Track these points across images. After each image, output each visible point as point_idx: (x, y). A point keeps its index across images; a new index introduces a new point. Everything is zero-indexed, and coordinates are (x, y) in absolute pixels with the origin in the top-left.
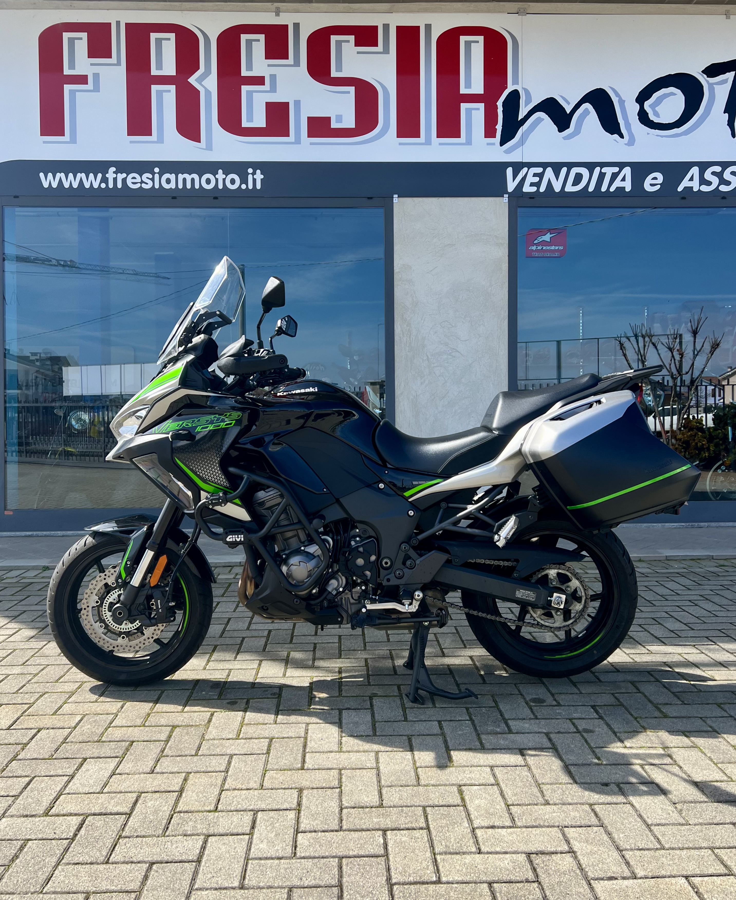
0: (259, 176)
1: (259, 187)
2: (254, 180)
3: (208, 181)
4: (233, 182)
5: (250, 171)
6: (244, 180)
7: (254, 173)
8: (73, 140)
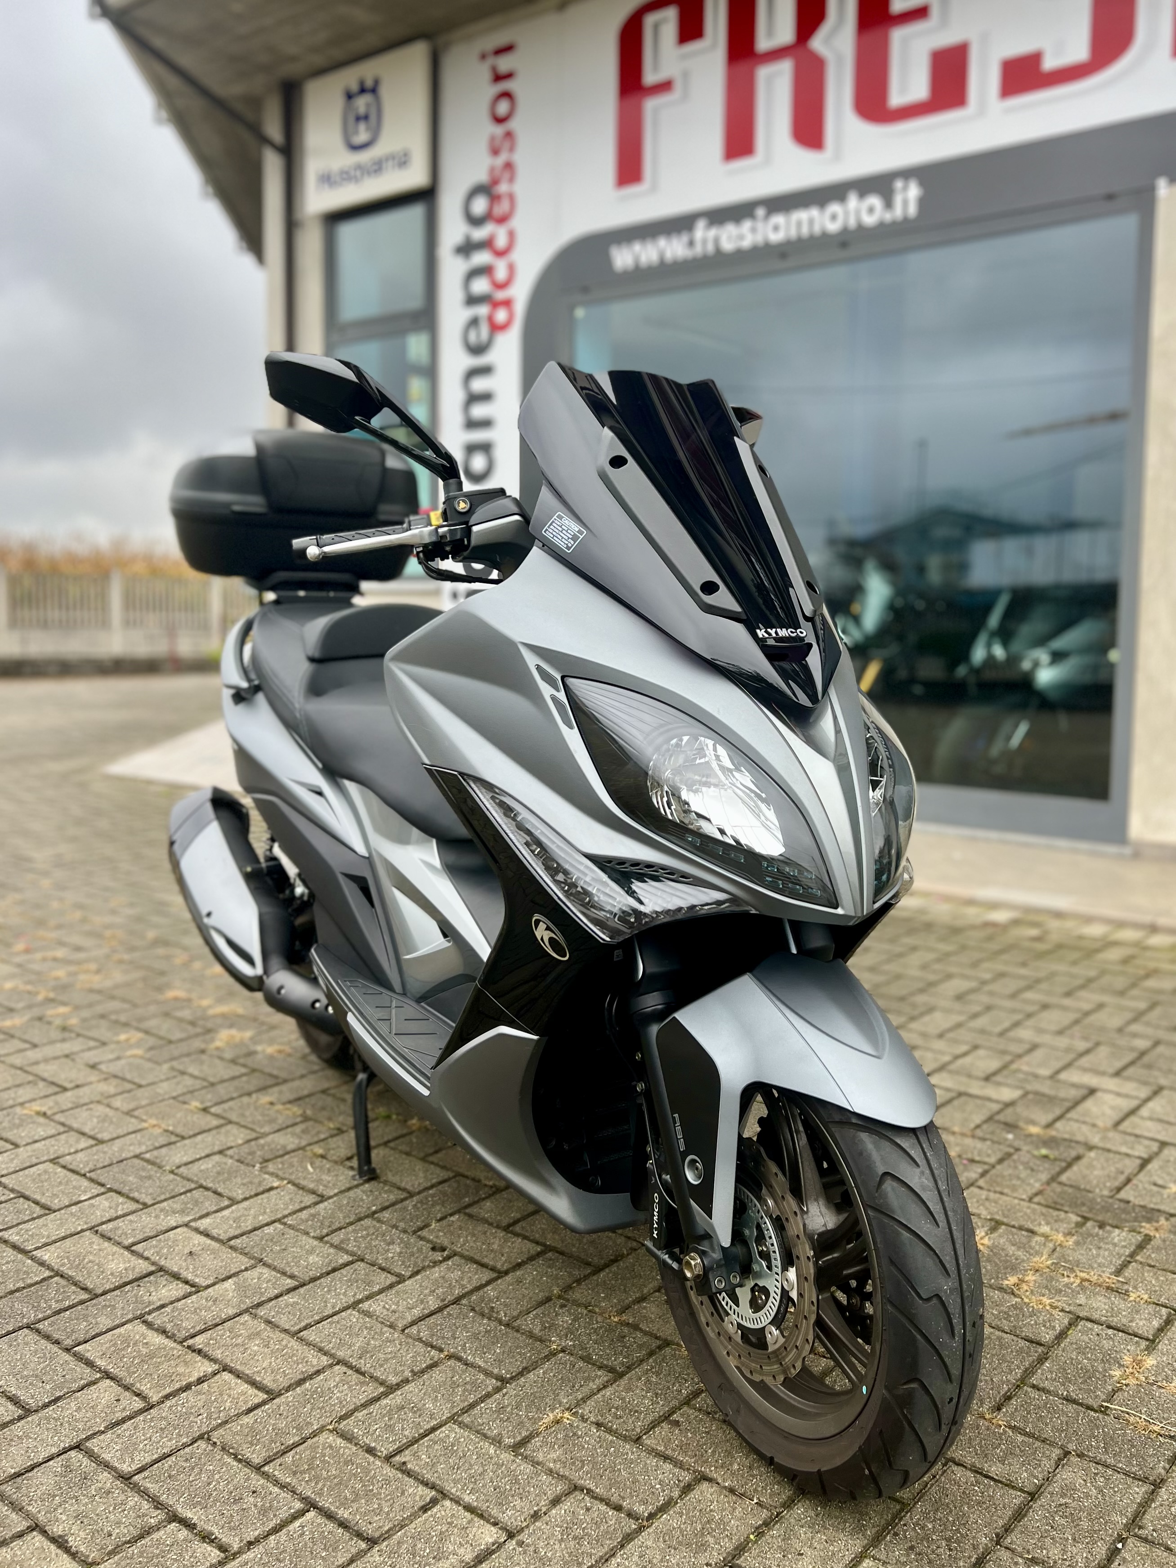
0: (913, 191)
1: (913, 210)
2: (905, 203)
3: (834, 217)
4: (871, 210)
5: (899, 184)
6: (889, 204)
7: (905, 188)
8: (654, 188)
